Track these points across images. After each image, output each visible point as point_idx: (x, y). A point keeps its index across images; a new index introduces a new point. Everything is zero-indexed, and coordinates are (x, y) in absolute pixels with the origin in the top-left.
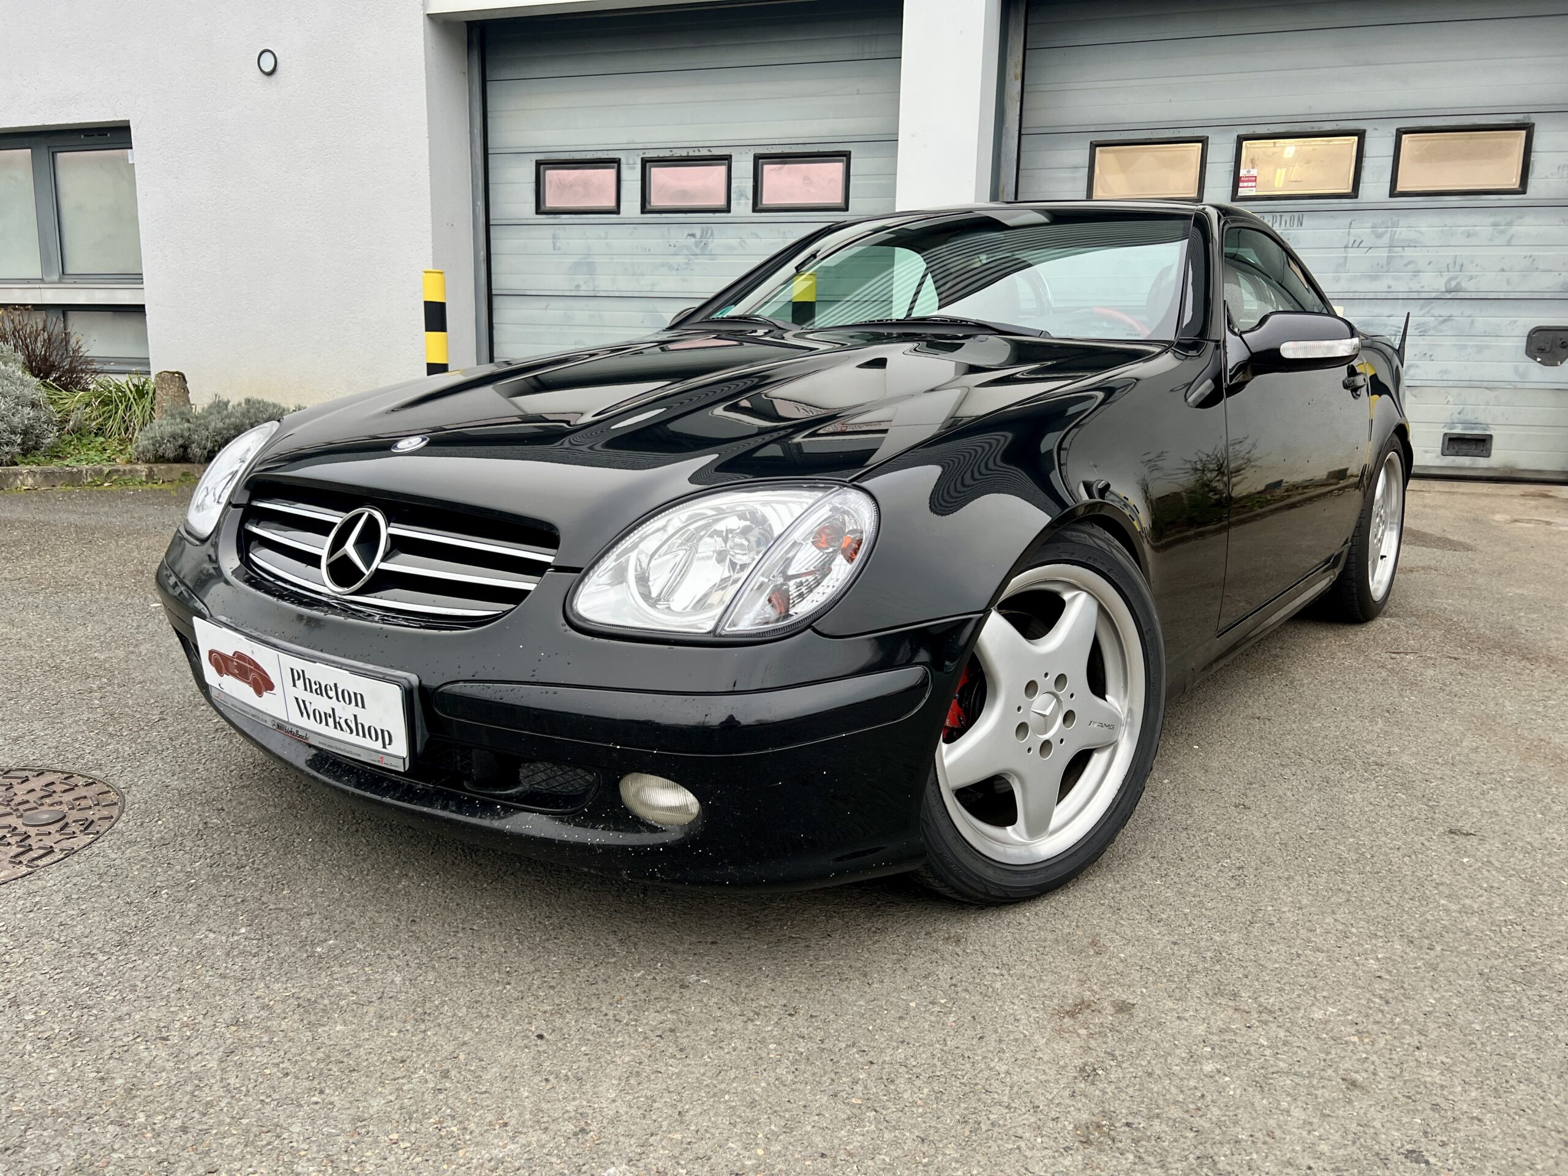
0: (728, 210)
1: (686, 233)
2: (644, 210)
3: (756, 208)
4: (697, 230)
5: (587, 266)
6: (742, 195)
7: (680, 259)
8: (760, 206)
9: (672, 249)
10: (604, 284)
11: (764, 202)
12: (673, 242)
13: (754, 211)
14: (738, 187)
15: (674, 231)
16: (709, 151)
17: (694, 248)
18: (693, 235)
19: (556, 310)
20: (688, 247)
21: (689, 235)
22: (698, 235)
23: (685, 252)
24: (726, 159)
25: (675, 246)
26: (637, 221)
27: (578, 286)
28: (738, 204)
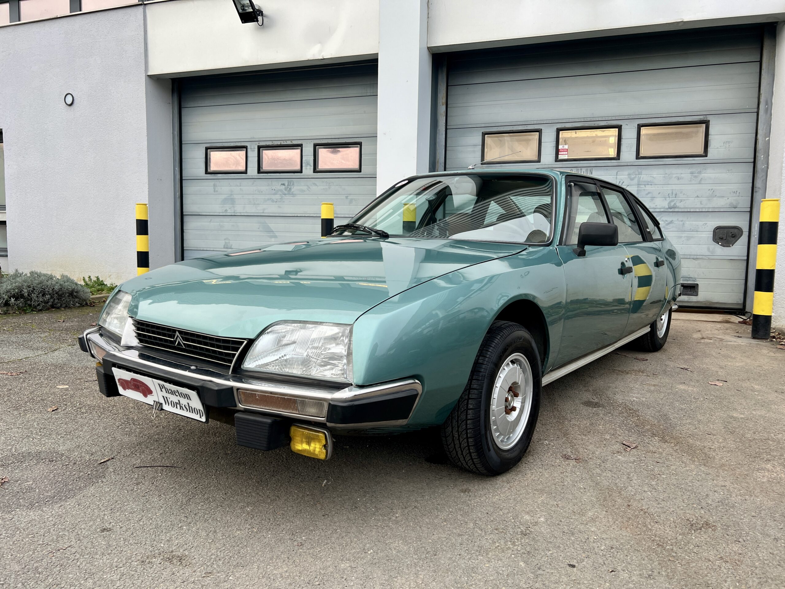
0: (301, 171)
1: (280, 183)
2: (259, 172)
3: (315, 170)
4: (286, 182)
5: (230, 200)
6: (308, 164)
7: (278, 197)
8: (317, 170)
9: (274, 192)
10: (239, 209)
11: (319, 168)
12: (274, 188)
13: (314, 172)
14: (306, 160)
15: (275, 182)
16: (291, 142)
17: (284, 190)
18: (284, 184)
19: (215, 223)
20: (281, 190)
21: (282, 184)
22: (286, 184)
23: (280, 193)
24: (301, 146)
25: (275, 190)
26: (256, 177)
27: (226, 210)
28: (306, 169)
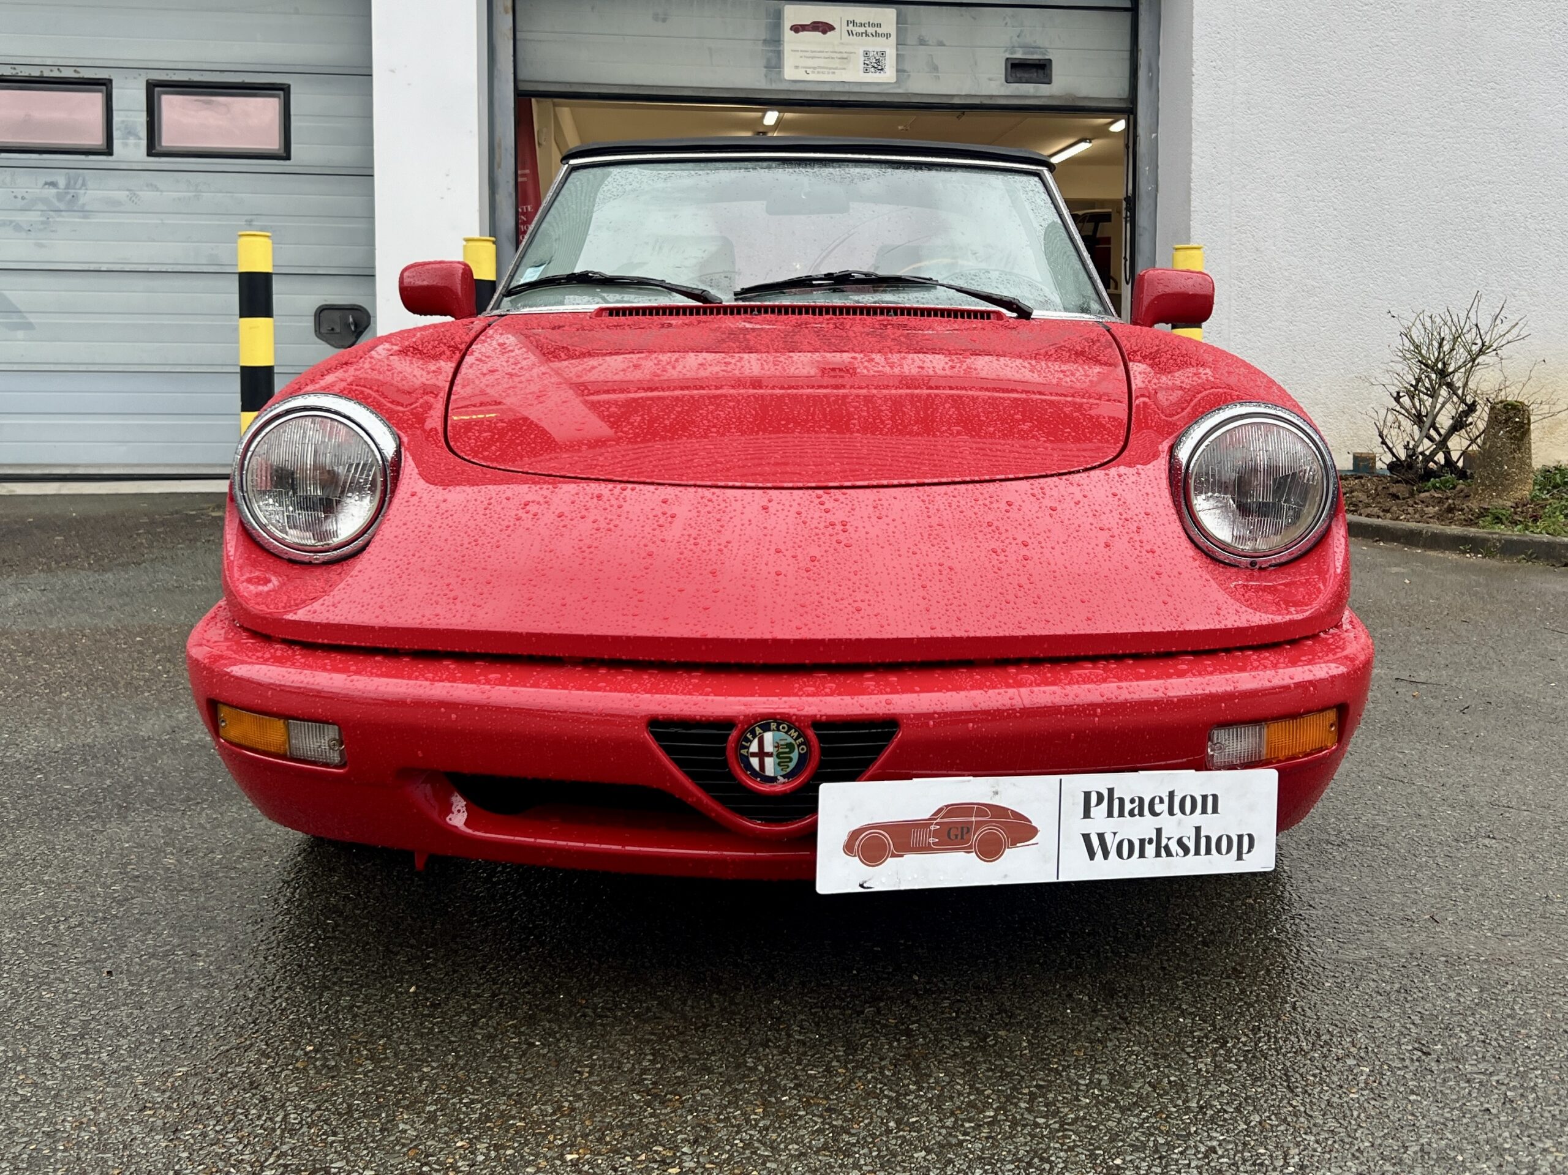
0: (108, 150)
1: (41, 181)
3: (153, 149)
4: (61, 179)
6: (129, 130)
7: (34, 216)
8: (158, 149)
9: (20, 203)
11: (164, 144)
12: (20, 192)
13: (149, 154)
14: (122, 122)
16: (75, 71)
17: (55, 201)
18: (53, 184)
20: (45, 201)
21: (46, 184)
22: (62, 182)
23: (41, 206)
24: (104, 84)
25: (23, 198)
28: (126, 145)
